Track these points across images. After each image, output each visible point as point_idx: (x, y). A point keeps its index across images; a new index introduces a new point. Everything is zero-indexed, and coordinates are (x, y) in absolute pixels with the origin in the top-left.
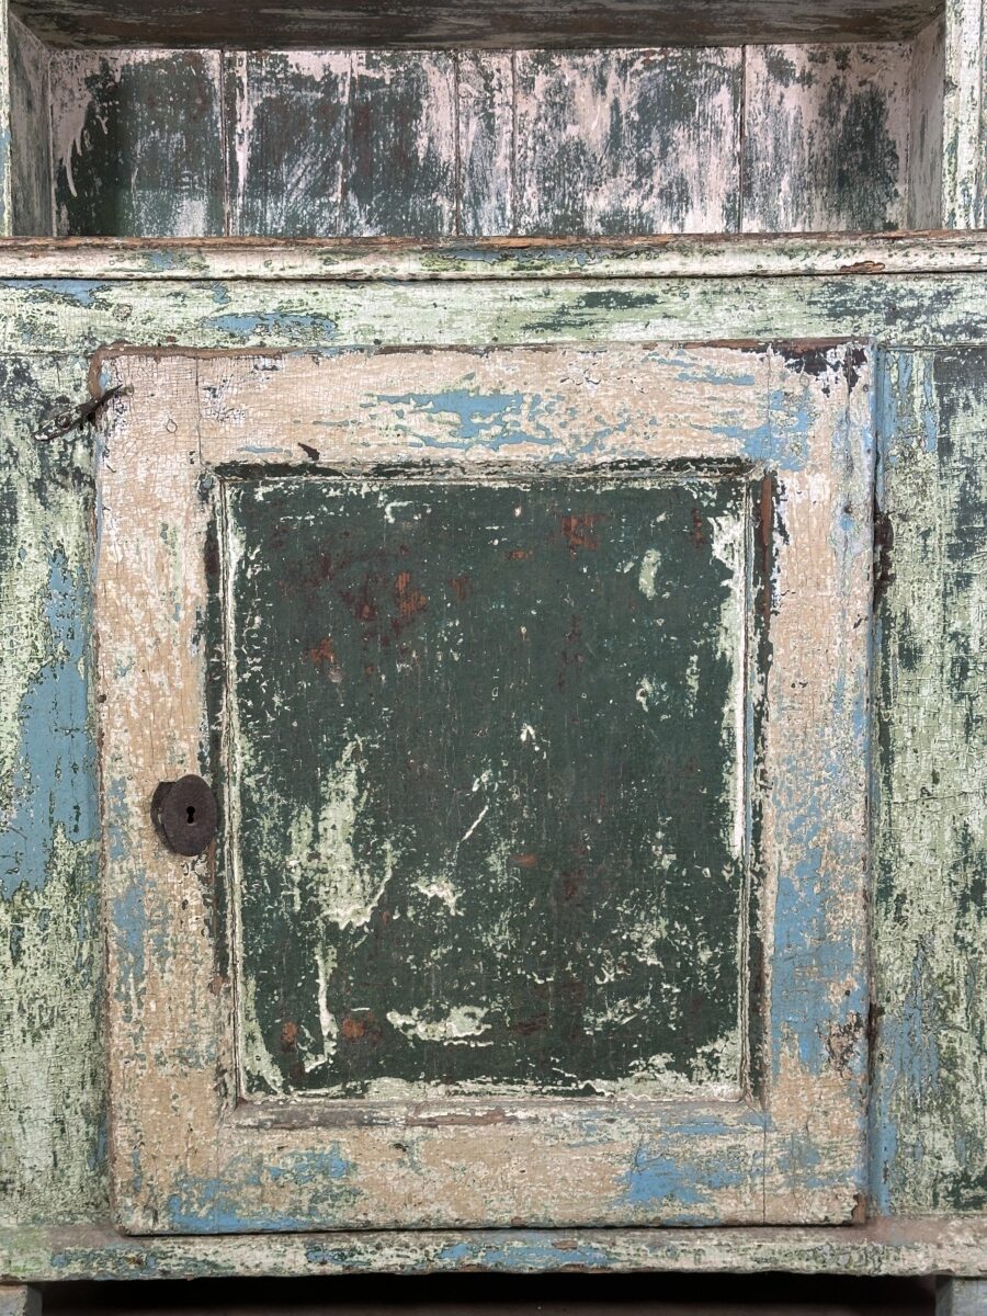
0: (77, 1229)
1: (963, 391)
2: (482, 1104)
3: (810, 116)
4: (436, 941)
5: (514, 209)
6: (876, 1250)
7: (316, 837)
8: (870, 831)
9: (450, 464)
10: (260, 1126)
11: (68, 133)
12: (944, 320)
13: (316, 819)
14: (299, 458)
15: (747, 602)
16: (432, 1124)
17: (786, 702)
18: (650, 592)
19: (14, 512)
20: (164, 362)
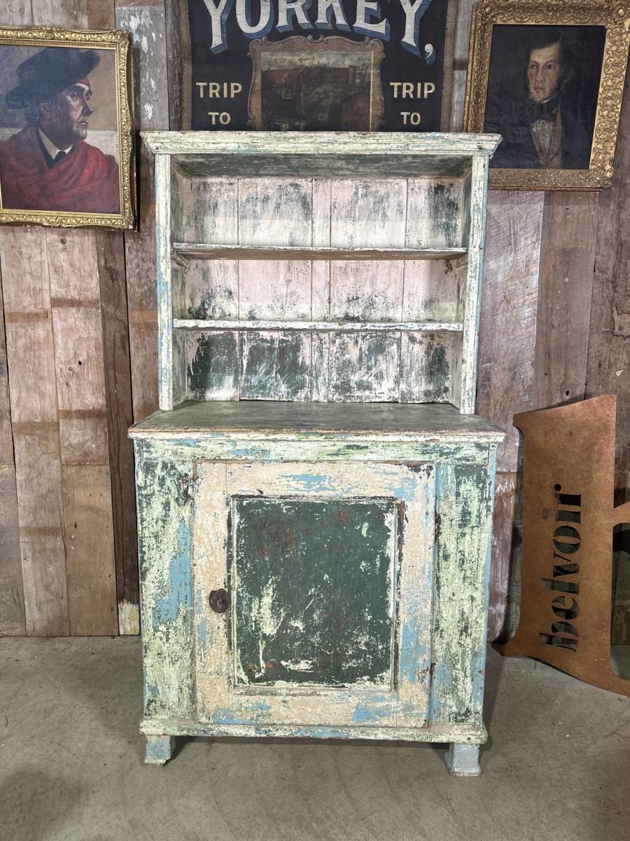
0: (186, 720)
1: (464, 477)
2: (310, 689)
3: (422, 354)
4: (296, 640)
5: (328, 379)
6: (431, 735)
7: (260, 607)
8: (433, 610)
9: (303, 496)
10: (241, 694)
11: (191, 355)
12: (458, 456)
13: (260, 602)
14: (257, 493)
15: (395, 539)
16: (294, 695)
17: (407, 571)
18: (365, 535)
19: (169, 507)
20: (216, 465)
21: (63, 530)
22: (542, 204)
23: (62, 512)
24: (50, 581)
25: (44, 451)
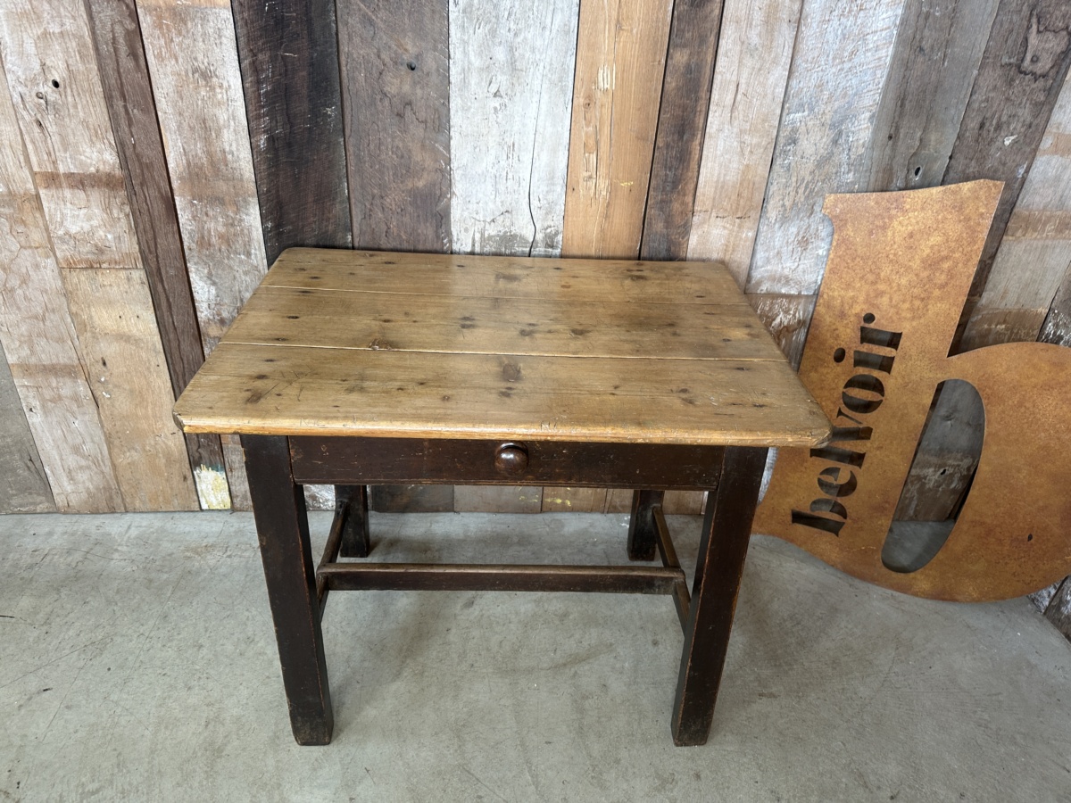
21: (85, 368)
23: (77, 343)
24: (79, 440)
25: (23, 243)
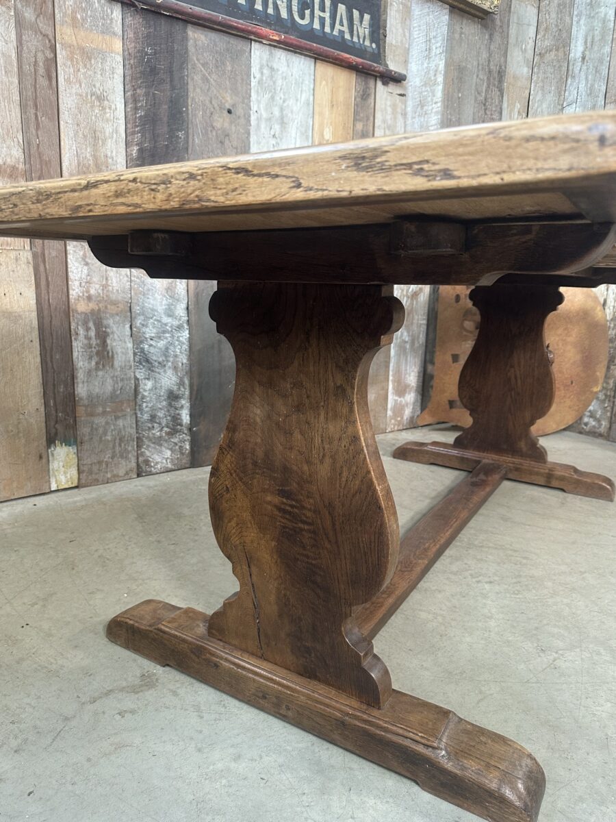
22: (447, 17)
